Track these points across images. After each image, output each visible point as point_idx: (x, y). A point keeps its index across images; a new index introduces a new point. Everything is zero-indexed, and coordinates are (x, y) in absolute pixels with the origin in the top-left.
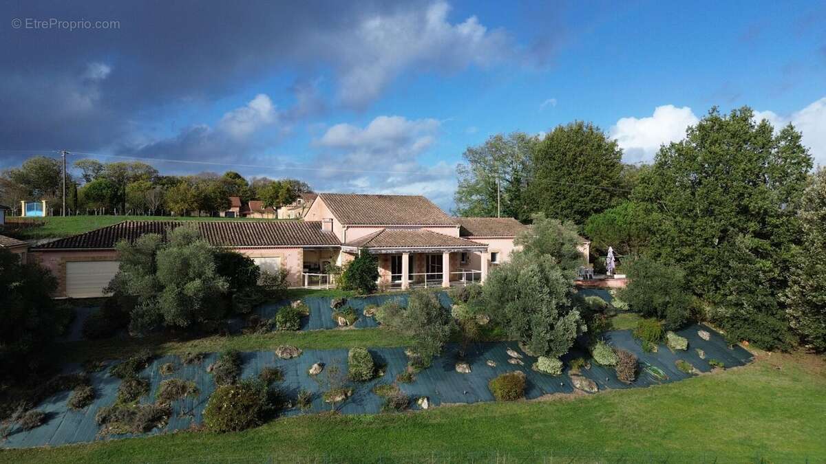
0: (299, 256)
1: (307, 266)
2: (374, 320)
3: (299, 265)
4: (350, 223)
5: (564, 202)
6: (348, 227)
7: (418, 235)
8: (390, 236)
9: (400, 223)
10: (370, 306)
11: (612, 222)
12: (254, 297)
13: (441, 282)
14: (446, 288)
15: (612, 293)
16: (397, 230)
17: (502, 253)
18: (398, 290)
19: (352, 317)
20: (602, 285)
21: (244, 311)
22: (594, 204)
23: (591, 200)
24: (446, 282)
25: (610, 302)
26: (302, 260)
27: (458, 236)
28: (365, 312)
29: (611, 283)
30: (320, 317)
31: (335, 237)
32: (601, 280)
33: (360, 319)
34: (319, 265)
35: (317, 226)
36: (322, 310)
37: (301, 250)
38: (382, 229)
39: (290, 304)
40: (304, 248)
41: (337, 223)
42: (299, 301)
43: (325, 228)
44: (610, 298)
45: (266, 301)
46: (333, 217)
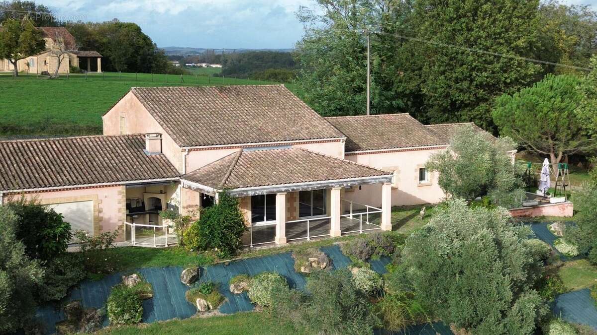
0: (120, 197)
1: (134, 210)
2: (247, 299)
3: (119, 203)
4: (191, 142)
5: (459, 69)
6: (189, 151)
7: (291, 160)
8: (251, 162)
9: (262, 137)
10: (239, 277)
11: (532, 108)
12: (69, 275)
13: (327, 231)
14: (336, 239)
15: (552, 229)
16: (259, 151)
17: (399, 172)
18: (271, 247)
19: (215, 296)
20: (535, 214)
21: (58, 296)
22: (506, 75)
23: (501, 68)
24: (335, 230)
25: (552, 244)
26: (125, 203)
27: (342, 157)
28: (232, 288)
29: (548, 211)
30: (168, 298)
31: (169, 164)
32: (534, 207)
33: (227, 299)
34: (143, 203)
35: (136, 142)
36: (170, 287)
37: (122, 189)
38: (238, 150)
39: (121, 281)
40: (127, 185)
41: (167, 139)
42: (135, 276)
43: (151, 147)
44: (551, 238)
45: (86, 278)
46: (160, 130)
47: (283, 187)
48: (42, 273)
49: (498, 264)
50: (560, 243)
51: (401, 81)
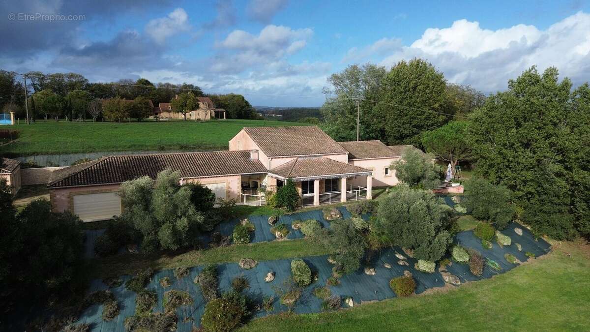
0: (238, 181)
1: (245, 187)
2: (300, 232)
3: (238, 184)
4: (273, 155)
5: (405, 118)
6: (272, 159)
7: (321, 163)
8: (303, 164)
9: (307, 152)
10: (296, 222)
11: (442, 138)
12: (215, 219)
13: (339, 199)
14: (344, 203)
15: (453, 199)
16: (306, 159)
17: (375, 170)
18: (312, 206)
19: (285, 231)
20: (444, 191)
21: (209, 229)
22: (428, 121)
23: (425, 118)
24: (343, 198)
25: (453, 207)
26: (241, 184)
27: (347, 162)
28: (293, 226)
29: (451, 190)
30: (262, 231)
31: (262, 165)
32: (444, 188)
33: (290, 232)
34: (249, 184)
35: (246, 154)
36: (263, 226)
37: (240, 177)
38: (296, 158)
39: (240, 222)
40: (241, 175)
41: (261, 153)
42: (246, 220)
43: (253, 156)
44: (452, 204)
45: (222, 220)
46: (257, 148)
47: (318, 177)
48: (203, 218)
49: (428, 217)
50: (457, 207)
51: (375, 124)
